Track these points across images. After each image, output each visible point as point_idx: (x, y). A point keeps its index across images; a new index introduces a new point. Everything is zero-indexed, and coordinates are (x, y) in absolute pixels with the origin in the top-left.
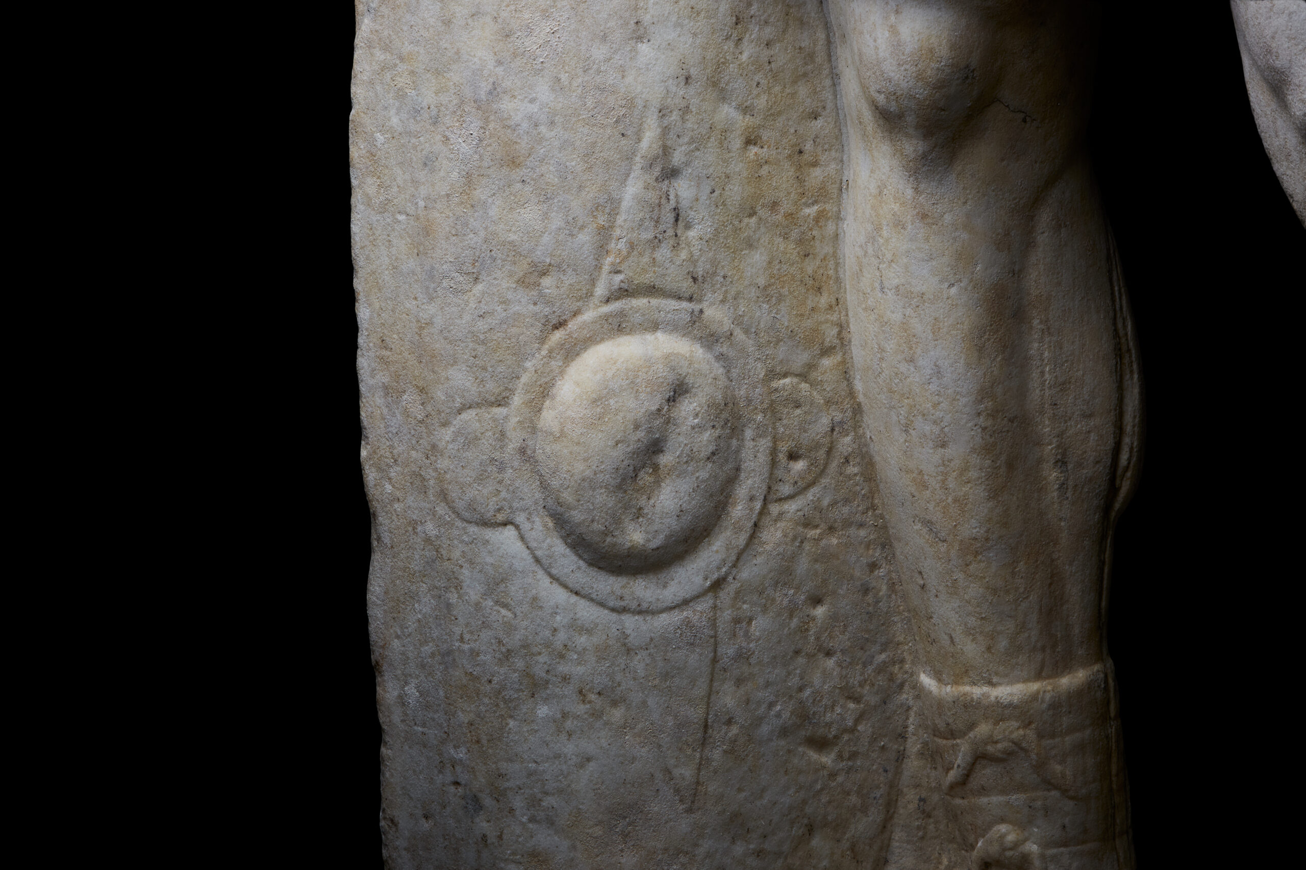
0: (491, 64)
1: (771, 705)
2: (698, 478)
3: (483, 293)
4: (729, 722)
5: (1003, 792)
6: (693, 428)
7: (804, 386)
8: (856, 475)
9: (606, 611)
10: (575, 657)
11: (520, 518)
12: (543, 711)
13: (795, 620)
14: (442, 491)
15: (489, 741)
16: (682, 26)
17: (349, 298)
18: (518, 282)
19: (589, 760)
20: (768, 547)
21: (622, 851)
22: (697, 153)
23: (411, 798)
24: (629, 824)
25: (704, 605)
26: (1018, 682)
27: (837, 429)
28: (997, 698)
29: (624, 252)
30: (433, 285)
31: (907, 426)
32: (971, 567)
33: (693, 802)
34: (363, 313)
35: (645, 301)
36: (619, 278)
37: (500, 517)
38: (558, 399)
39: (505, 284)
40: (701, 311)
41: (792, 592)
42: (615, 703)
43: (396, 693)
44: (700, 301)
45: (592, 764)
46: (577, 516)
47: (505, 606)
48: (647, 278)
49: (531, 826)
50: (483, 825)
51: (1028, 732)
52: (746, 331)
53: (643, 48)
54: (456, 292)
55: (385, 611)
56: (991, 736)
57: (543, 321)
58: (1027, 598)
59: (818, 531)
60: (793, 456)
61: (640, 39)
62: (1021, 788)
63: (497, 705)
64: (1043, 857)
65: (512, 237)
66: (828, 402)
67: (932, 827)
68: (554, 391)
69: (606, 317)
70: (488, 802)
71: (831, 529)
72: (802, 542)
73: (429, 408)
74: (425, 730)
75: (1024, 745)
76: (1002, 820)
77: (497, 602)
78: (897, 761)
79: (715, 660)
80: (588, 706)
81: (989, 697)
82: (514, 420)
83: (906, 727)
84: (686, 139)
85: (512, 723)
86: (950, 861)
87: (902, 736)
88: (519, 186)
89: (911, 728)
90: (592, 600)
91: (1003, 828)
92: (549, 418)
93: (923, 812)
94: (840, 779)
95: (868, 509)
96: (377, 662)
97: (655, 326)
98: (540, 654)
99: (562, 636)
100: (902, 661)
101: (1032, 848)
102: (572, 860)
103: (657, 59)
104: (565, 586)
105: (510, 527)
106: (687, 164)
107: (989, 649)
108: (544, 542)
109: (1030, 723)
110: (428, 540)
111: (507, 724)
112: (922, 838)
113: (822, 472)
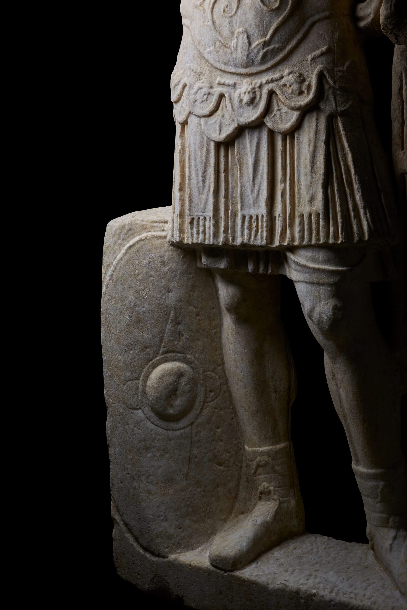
0: (134, 299)
1: (206, 454)
2: (186, 397)
3: (133, 353)
4: (196, 458)
5: (264, 474)
6: (184, 385)
7: (213, 374)
8: (227, 396)
9: (164, 430)
10: (157, 441)
11: (143, 407)
12: (149, 455)
13: (212, 432)
14: (124, 401)
15: (136, 463)
16: (179, 288)
17: (100, 354)
18: (141, 350)
19: (160, 467)
20: (205, 414)
21: (169, 490)
22: (184, 318)
23: (117, 478)
24: (171, 483)
25: (188, 429)
26: (267, 446)
27: (222, 384)
28: (261, 450)
29: (167, 342)
30: (121, 351)
31: (237, 383)
32: (254, 418)
33: (187, 477)
34: (104, 358)
35: (172, 354)
36: (165, 349)
37: (138, 407)
38: (151, 378)
39: (138, 351)
40: (186, 356)
41: (211, 425)
42: (166, 453)
43: (113, 452)
44: (186, 354)
45: (161, 468)
46: (156, 407)
47: (139, 429)
48: (172, 348)
49: (146, 484)
50: (135, 484)
51: (269, 459)
52: (198, 361)
53: (170, 294)
54: (126, 353)
55: (110, 431)
56: (260, 460)
57: (147, 359)
58: (268, 425)
59: (218, 410)
60: (211, 391)
61: (169, 292)
62: (268, 473)
63: (138, 454)
64: (274, 490)
65: (139, 339)
66: (220, 378)
67: (250, 485)
68: (150, 376)
69: (162, 358)
70: (136, 478)
71: (221, 410)
72: (214, 413)
73: (120, 381)
74: (120, 461)
75: (268, 462)
76: (264, 481)
77: (137, 428)
78: (240, 468)
79: (192, 442)
80: (160, 454)
81: (260, 450)
82: (141, 383)
83: (242, 460)
84: (181, 315)
85: (141, 458)
86: (254, 494)
87: (241, 462)
88: (141, 327)
89: (244, 460)
90: (161, 427)
91: (264, 483)
92: (149, 383)
93: (247, 481)
94: (225, 473)
95: (231, 404)
96: (109, 444)
97: (174, 360)
98: (148, 441)
99: (153, 436)
100: (241, 443)
101: (271, 488)
102: (157, 492)
103: (173, 297)
104: (154, 424)
105: (140, 410)
106: (182, 321)
107: (259, 438)
108: (148, 413)
109: (270, 457)
110: (120, 413)
111: (140, 458)
112: (247, 488)
113: (219, 395)
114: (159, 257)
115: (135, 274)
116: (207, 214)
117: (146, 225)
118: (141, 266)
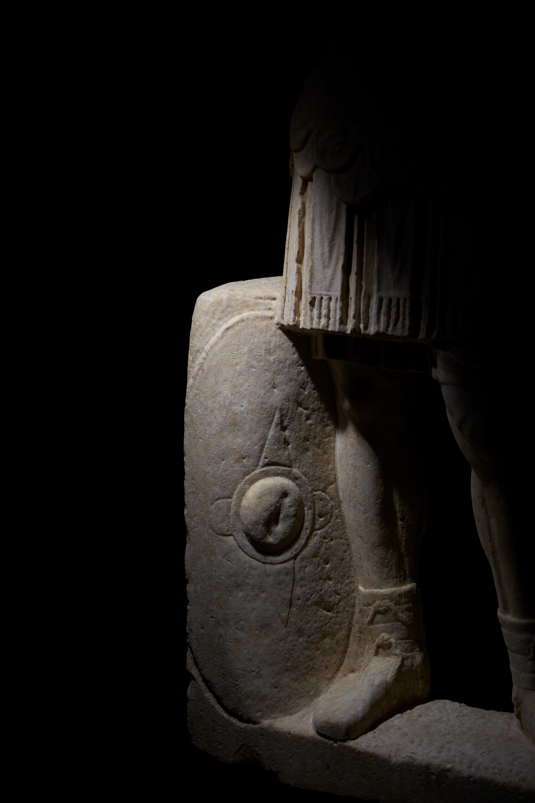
0: (230, 395)
1: (312, 594)
2: (290, 522)
3: (225, 464)
4: (299, 599)
5: (384, 623)
6: (289, 506)
7: (323, 494)
8: (340, 522)
9: (261, 563)
10: (251, 577)
11: (235, 533)
12: (240, 594)
13: (320, 568)
14: (210, 525)
15: (223, 604)
16: (287, 384)
17: (182, 463)
18: (236, 461)
19: (254, 610)
20: (311, 544)
21: (264, 639)
22: (291, 422)
23: (197, 622)
24: (267, 630)
25: (291, 562)
26: (389, 588)
27: (334, 508)
28: (382, 592)
29: (269, 452)
30: (209, 461)
31: (355, 507)
32: (374, 551)
33: (287, 624)
34: (187, 469)
35: (275, 467)
36: (267, 460)
37: (229, 533)
38: (247, 497)
39: (232, 461)
40: (292, 470)
41: (319, 559)
42: (263, 592)
43: (193, 589)
44: (291, 467)
45: (255, 611)
46: (253, 533)
47: (229, 561)
48: (275, 460)
49: (236, 630)
50: (221, 631)
51: (392, 603)
52: (306, 476)
53: (275, 390)
54: (217, 463)
55: (191, 562)
56: (380, 605)
57: (243, 473)
58: (392, 561)
59: (327, 540)
60: (320, 516)
61: (274, 388)
62: (389, 621)
63: (226, 592)
64: (396, 643)
65: (235, 447)
66: (331, 499)
67: (363, 637)
68: (246, 494)
69: (263, 472)
70: (222, 623)
71: (332, 540)
72: (322, 543)
73: (207, 499)
74: (202, 600)
75: (390, 607)
76: (384, 632)
77: (227, 560)
78: (352, 615)
79: (294, 580)
80: (254, 593)
81: (380, 592)
82: (233, 503)
83: (355, 604)
84: (288, 418)
85: (230, 598)
86: (368, 647)
87: (354, 606)
88: (237, 431)
89: (356, 604)
90: (256, 559)
91: (384, 634)
92: (244, 503)
93: (360, 632)
94: (333, 619)
95: (343, 533)
96: (187, 579)
97: (278, 475)
98: (240, 576)
99: (247, 570)
100: (354, 582)
101: (392, 640)
102: (249, 641)
103: (279, 394)
104: (248, 555)
105: (231, 536)
106: (288, 426)
107: (380, 577)
108: (242, 541)
109: (392, 601)
110: (205, 540)
111: (229, 598)
112: (360, 640)
113: (329, 522)
114: (264, 343)
115: (232, 363)
116: (333, 293)
117: (249, 301)
118: (240, 353)
